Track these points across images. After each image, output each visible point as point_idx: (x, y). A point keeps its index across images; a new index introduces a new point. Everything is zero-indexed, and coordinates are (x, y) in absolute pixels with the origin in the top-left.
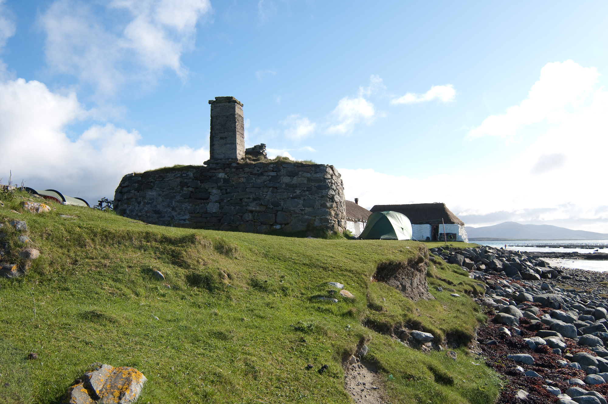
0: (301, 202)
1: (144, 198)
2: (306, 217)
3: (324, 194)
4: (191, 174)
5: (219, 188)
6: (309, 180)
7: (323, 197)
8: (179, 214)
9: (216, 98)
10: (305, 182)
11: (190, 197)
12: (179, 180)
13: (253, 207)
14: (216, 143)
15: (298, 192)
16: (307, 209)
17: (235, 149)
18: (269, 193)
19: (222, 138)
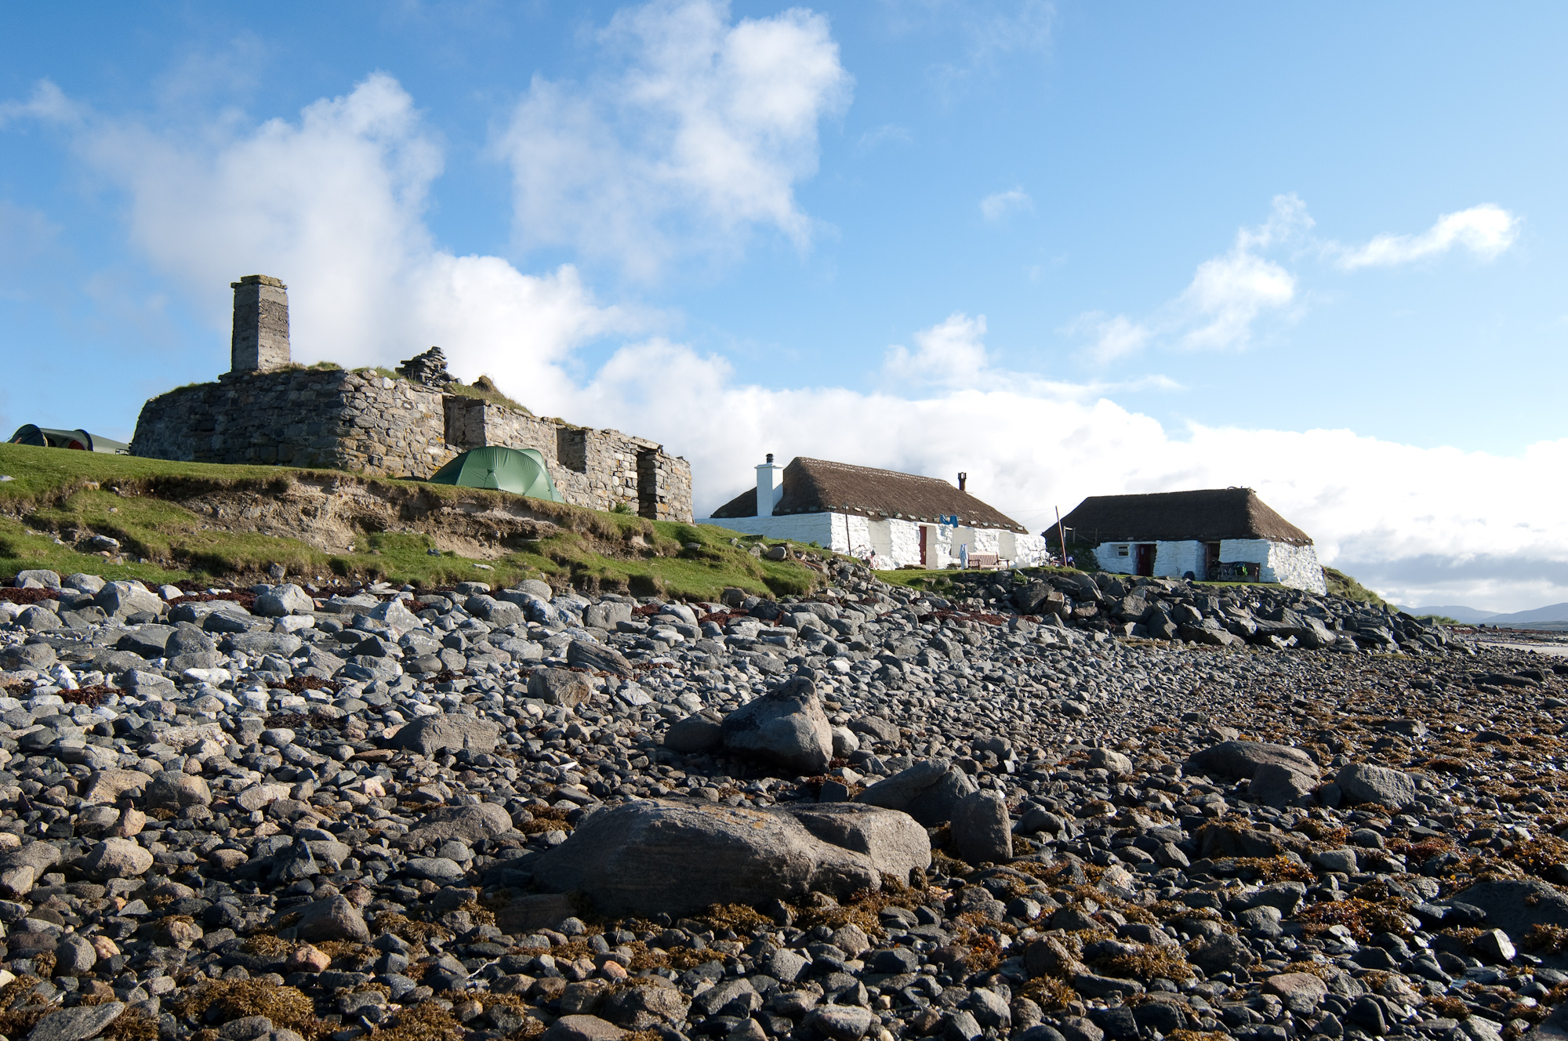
0: (305, 427)
1: (153, 432)
2: (310, 449)
3: (334, 415)
4: (201, 394)
5: (226, 414)
6: (319, 394)
7: (331, 418)
8: (184, 454)
9: (242, 279)
10: (314, 398)
11: (196, 430)
12: (189, 404)
13: (256, 439)
14: (238, 346)
15: (304, 412)
16: (312, 438)
17: (257, 354)
18: (275, 416)
19: (244, 339)
